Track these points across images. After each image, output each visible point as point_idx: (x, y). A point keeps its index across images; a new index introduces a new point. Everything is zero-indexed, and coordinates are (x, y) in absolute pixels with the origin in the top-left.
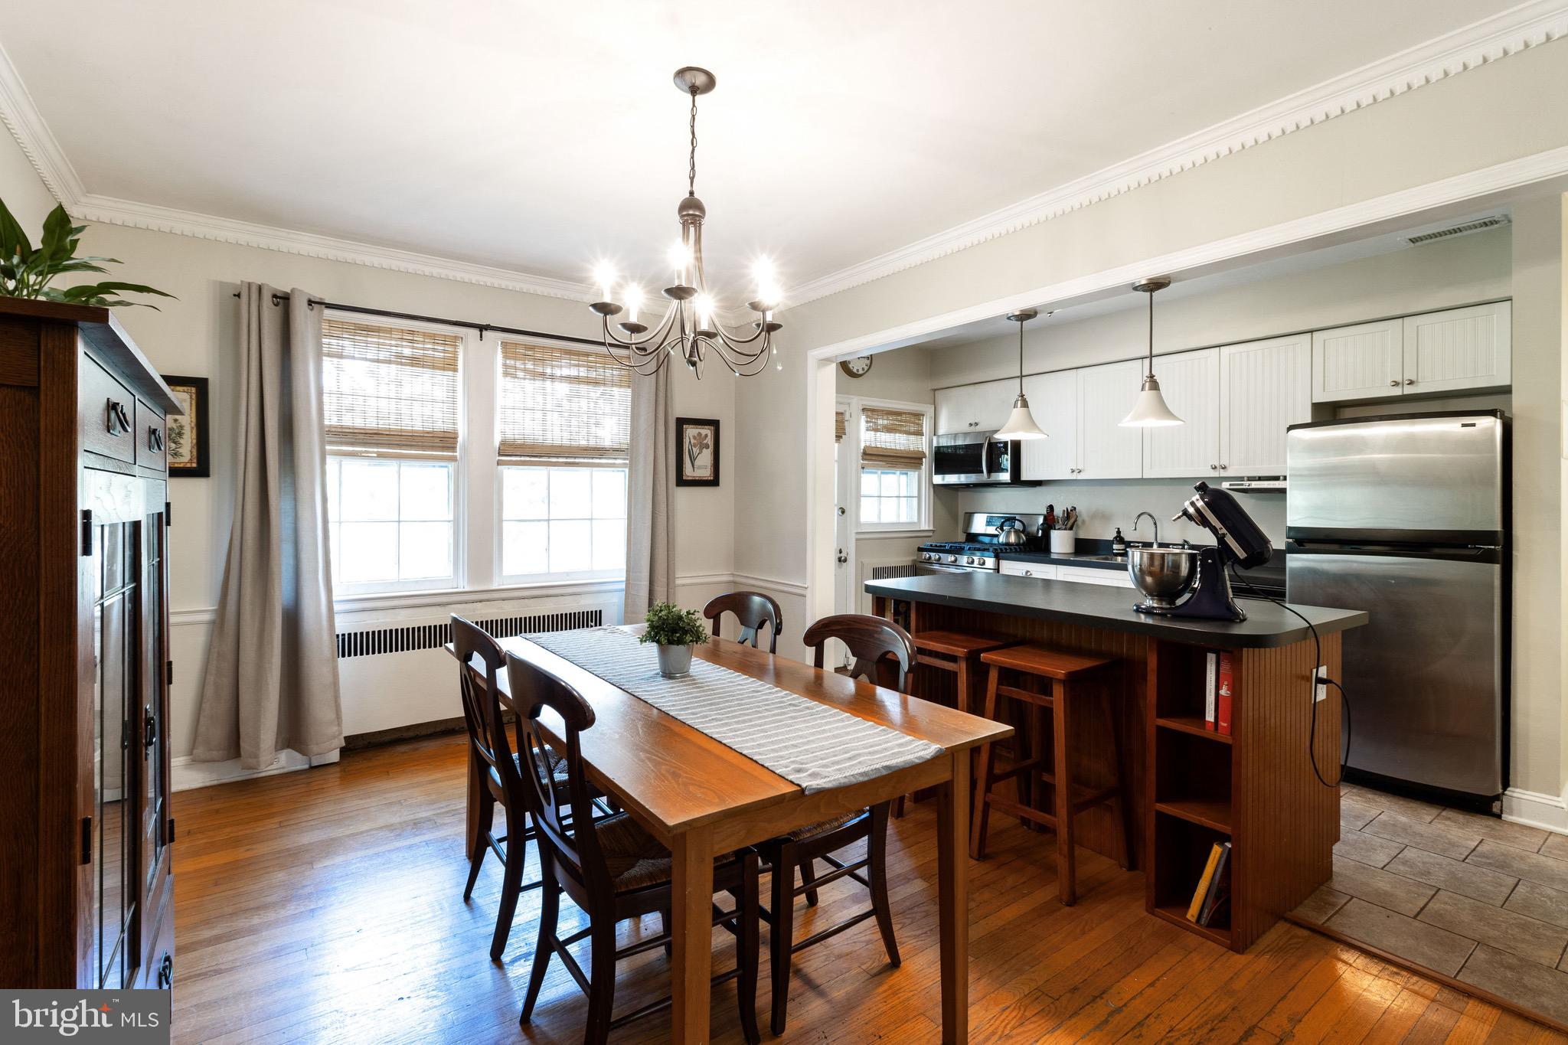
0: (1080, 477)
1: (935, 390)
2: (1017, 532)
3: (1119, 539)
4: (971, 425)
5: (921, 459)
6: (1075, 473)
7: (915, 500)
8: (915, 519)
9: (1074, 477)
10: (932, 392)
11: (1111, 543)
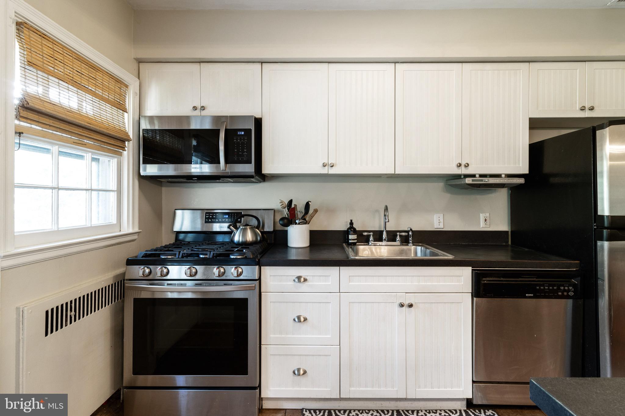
0: (332, 171)
1: (140, 61)
2: (253, 228)
3: (352, 229)
4: (195, 108)
5: (123, 141)
6: (327, 167)
7: (113, 197)
8: (114, 221)
9: (325, 171)
10: (135, 65)
11: (346, 233)
